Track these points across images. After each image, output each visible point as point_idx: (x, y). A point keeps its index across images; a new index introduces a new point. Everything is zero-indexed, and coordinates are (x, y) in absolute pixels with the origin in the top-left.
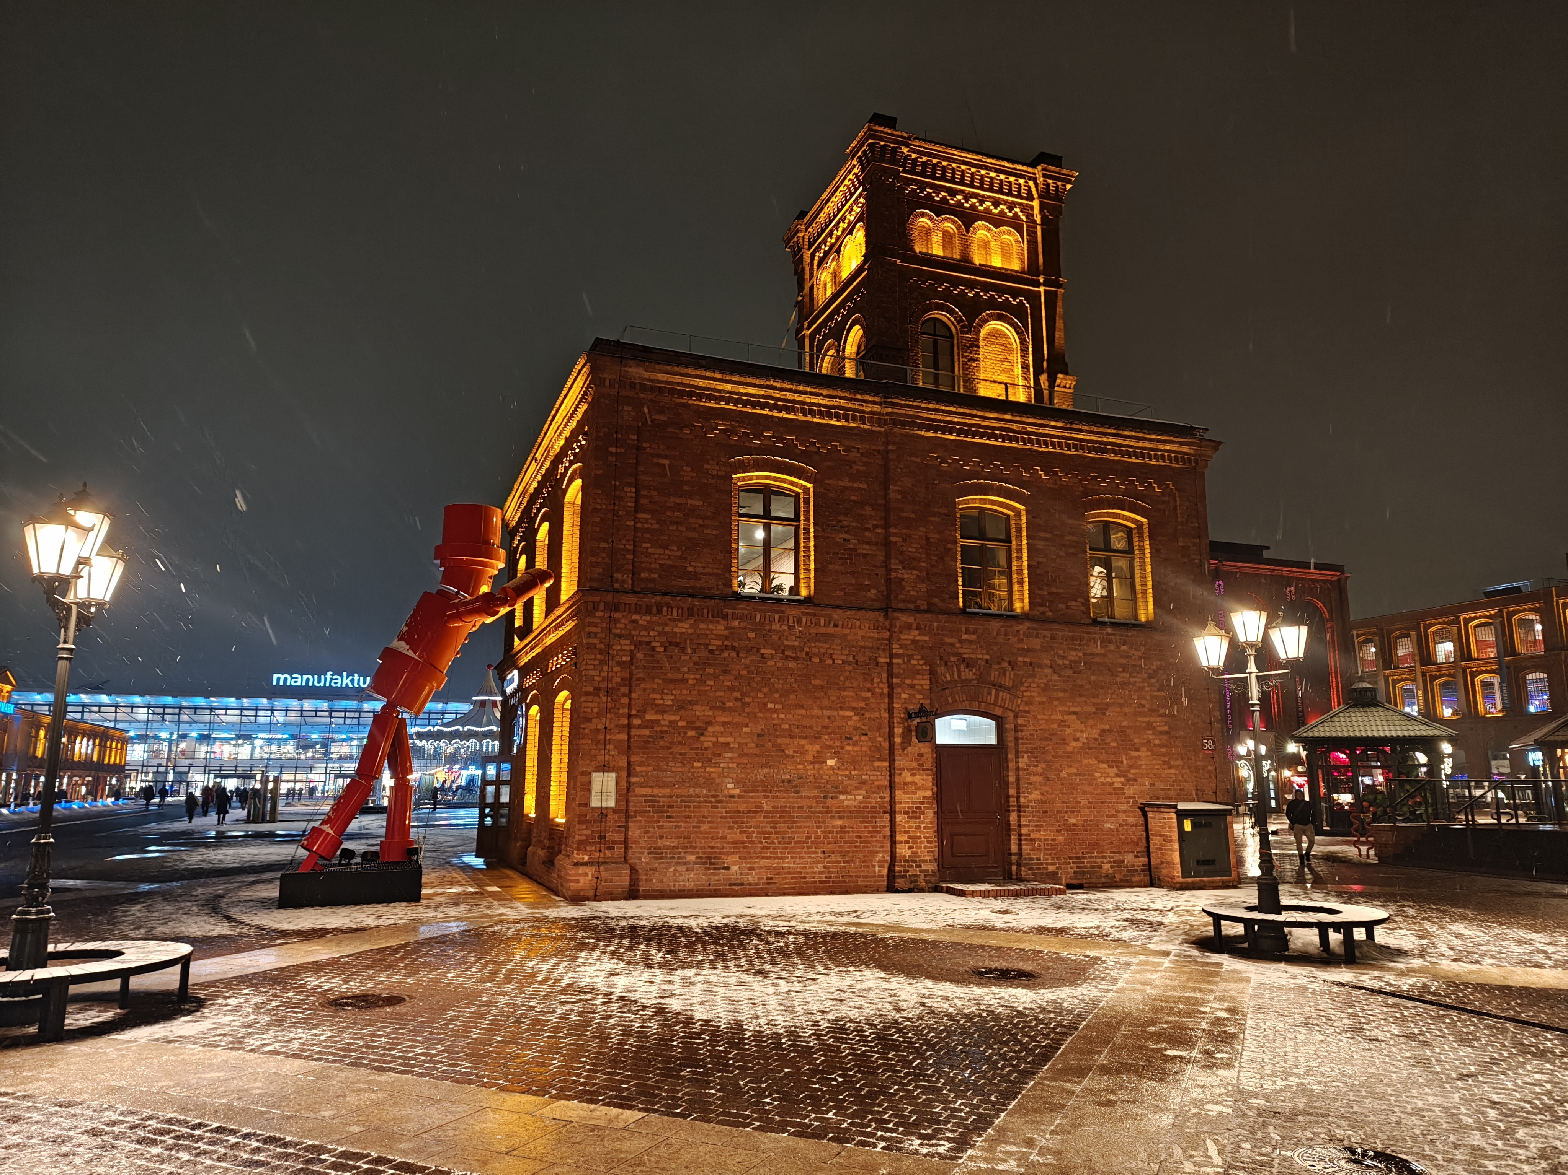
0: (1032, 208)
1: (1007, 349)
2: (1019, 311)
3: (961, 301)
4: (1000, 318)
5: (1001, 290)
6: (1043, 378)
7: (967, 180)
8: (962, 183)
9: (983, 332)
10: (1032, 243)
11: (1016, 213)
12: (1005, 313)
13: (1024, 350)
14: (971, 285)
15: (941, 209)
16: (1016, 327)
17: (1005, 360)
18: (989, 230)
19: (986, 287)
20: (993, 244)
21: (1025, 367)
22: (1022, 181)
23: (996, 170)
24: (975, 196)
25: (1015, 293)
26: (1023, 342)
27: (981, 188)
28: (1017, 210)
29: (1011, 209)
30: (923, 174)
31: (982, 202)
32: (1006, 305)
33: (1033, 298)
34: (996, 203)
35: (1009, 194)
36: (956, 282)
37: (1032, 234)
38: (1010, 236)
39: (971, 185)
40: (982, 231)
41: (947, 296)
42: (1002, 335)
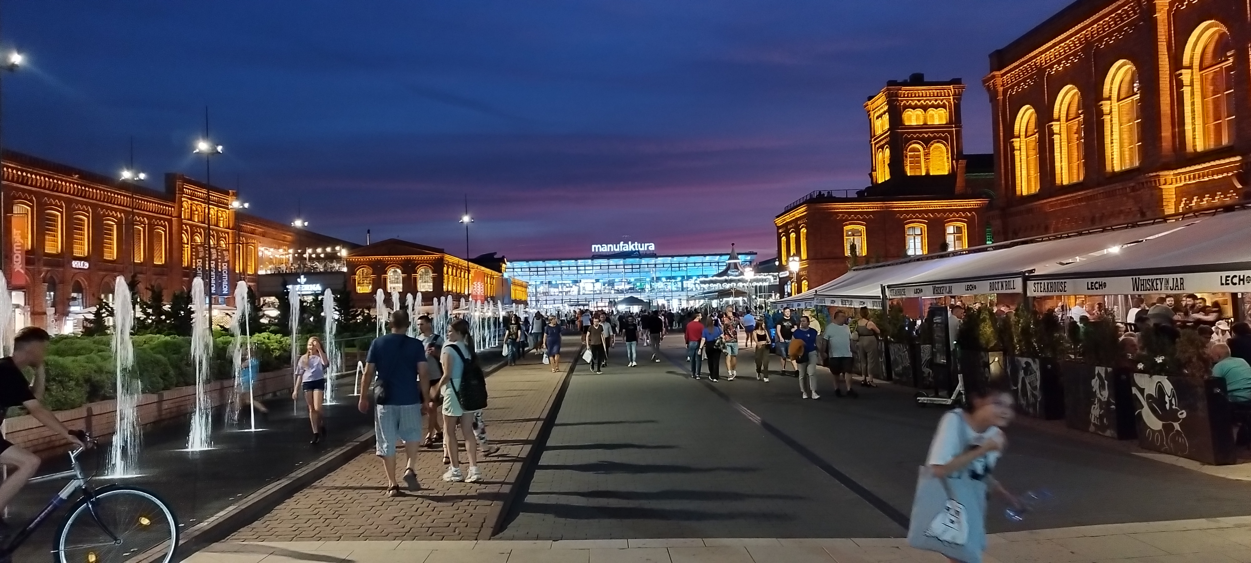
0: (950, 99)
1: (942, 152)
2: (946, 139)
3: (923, 139)
4: (938, 142)
5: (938, 132)
6: (954, 161)
7: (924, 95)
8: (922, 96)
9: (931, 148)
10: (950, 113)
11: (944, 103)
12: (939, 139)
13: (947, 152)
14: (926, 133)
15: (914, 108)
16: (944, 144)
17: (941, 156)
18: (933, 111)
19: (932, 132)
20: (935, 115)
21: (948, 158)
22: (946, 91)
23: (935, 90)
24: (928, 100)
25: (943, 132)
26: (947, 149)
27: (930, 97)
28: (944, 101)
29: (942, 101)
30: (908, 97)
31: (930, 101)
32: (940, 138)
33: (951, 133)
34: (936, 101)
35: (941, 96)
36: (921, 133)
37: (950, 109)
38: (942, 111)
39: (926, 96)
40: (931, 111)
41: (918, 138)
42: (940, 147)
